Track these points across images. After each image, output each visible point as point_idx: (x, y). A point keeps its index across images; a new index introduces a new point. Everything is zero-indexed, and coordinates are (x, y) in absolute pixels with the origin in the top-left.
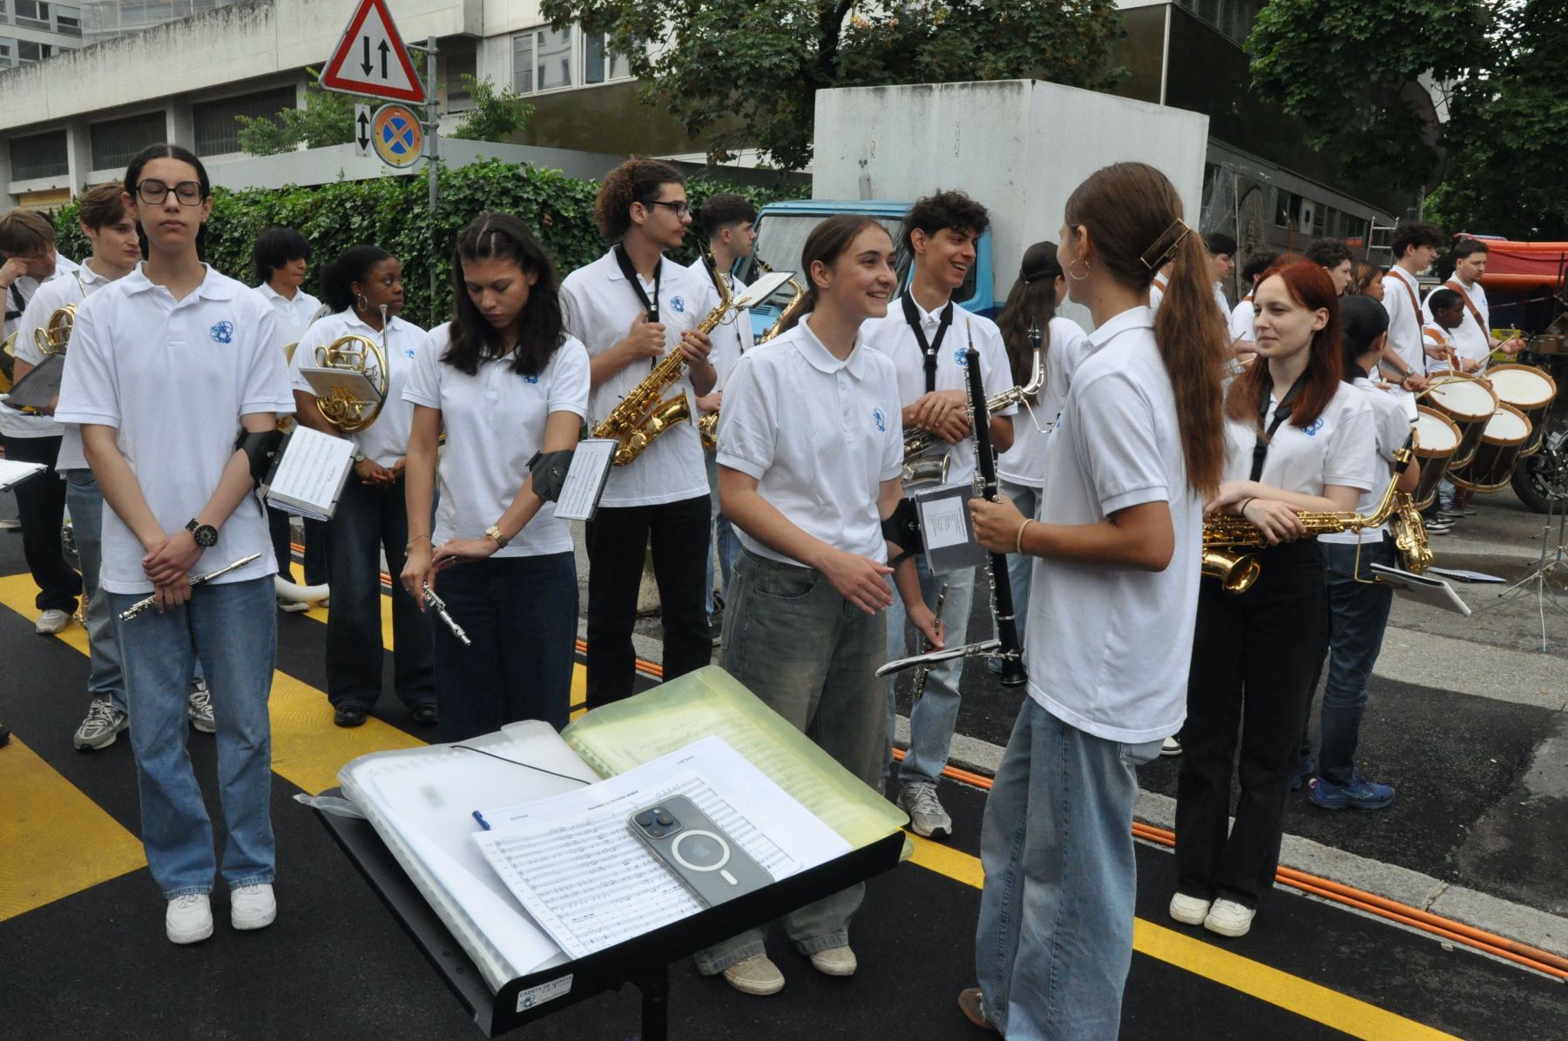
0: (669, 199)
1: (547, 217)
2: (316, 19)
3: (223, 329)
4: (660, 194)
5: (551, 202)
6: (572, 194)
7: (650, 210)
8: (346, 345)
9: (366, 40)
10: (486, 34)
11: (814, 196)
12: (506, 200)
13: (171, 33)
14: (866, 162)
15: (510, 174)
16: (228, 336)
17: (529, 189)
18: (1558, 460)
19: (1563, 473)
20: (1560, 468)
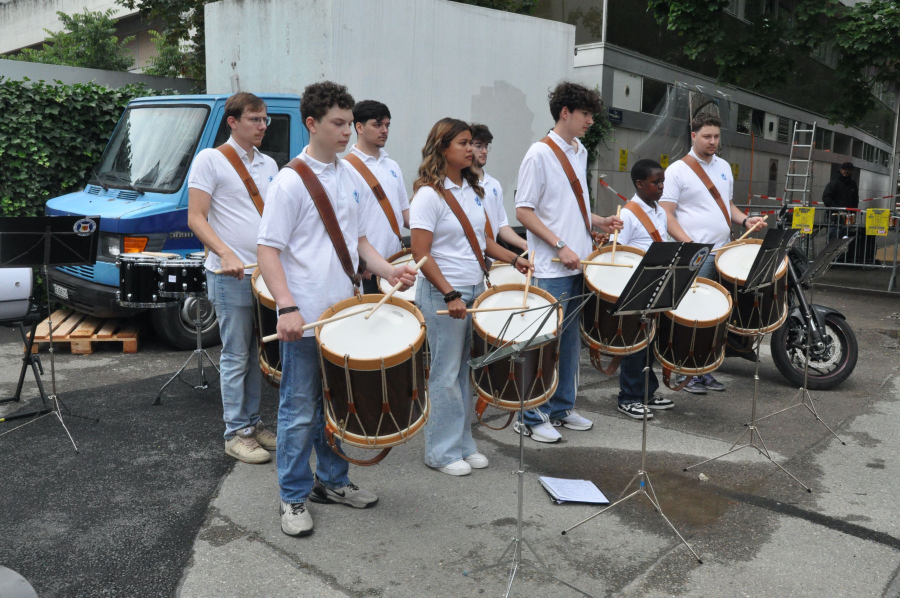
13: (7, 10)
14: (235, 64)
18: (817, 335)
19: (823, 348)
20: (819, 344)
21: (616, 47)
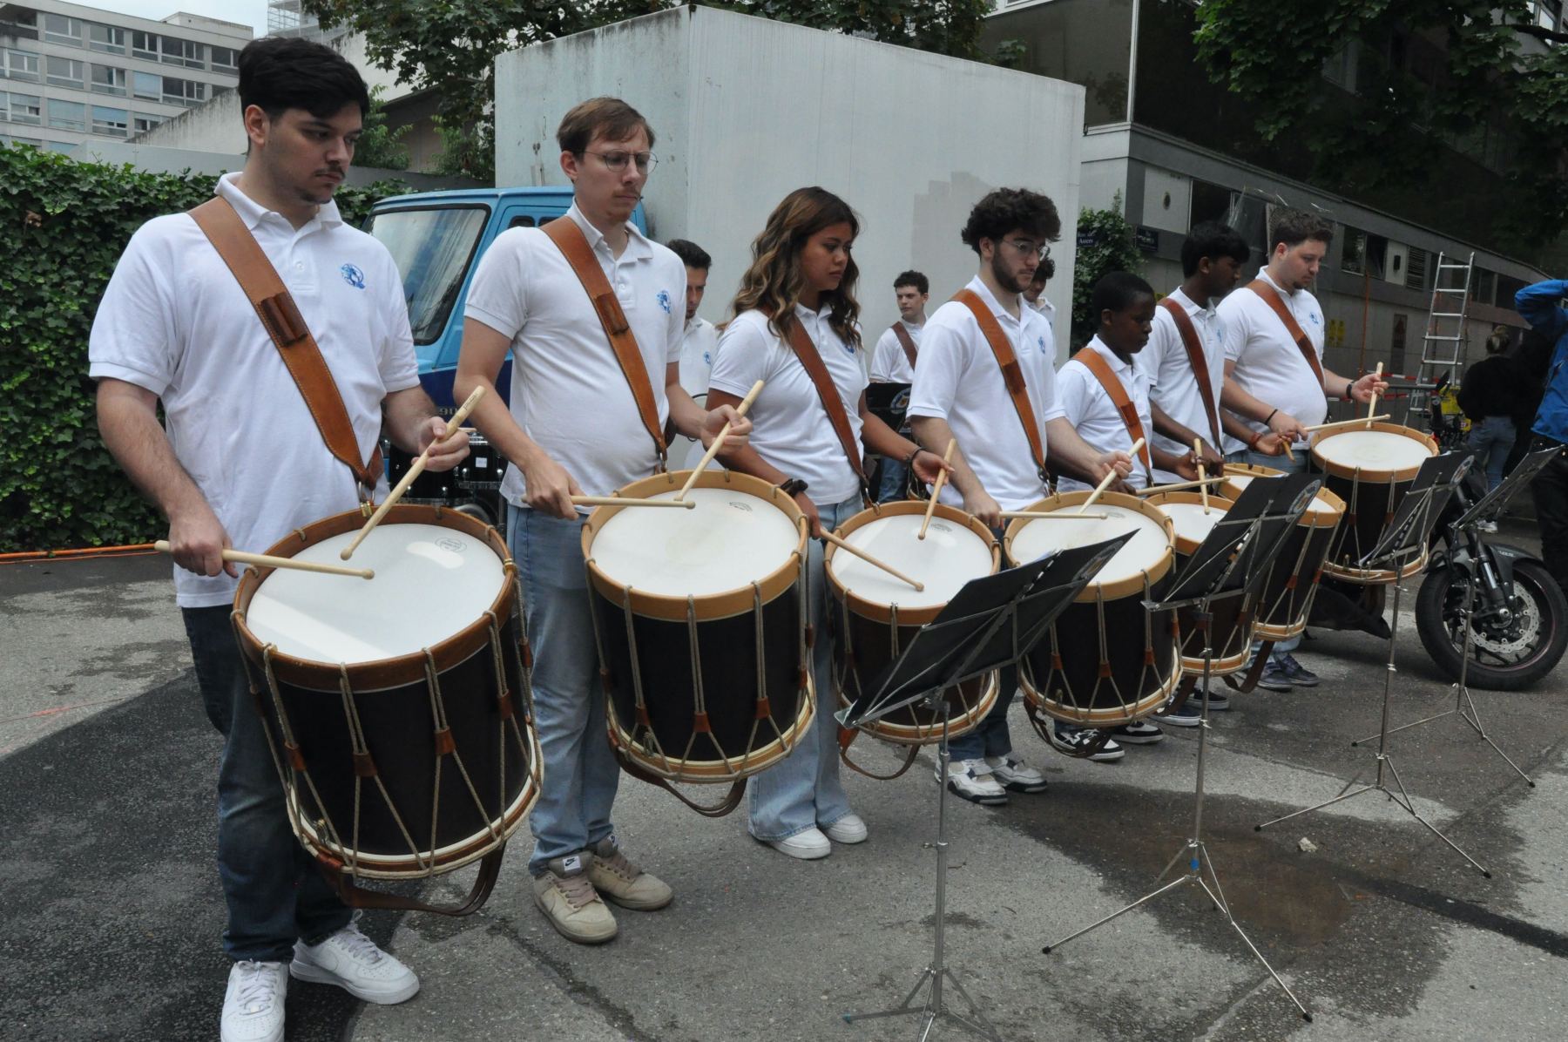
1: (32, 215)
5: (37, 194)
14: (538, 146)
18: (1500, 595)
19: (1508, 619)
20: (1502, 611)
21: (1150, 130)
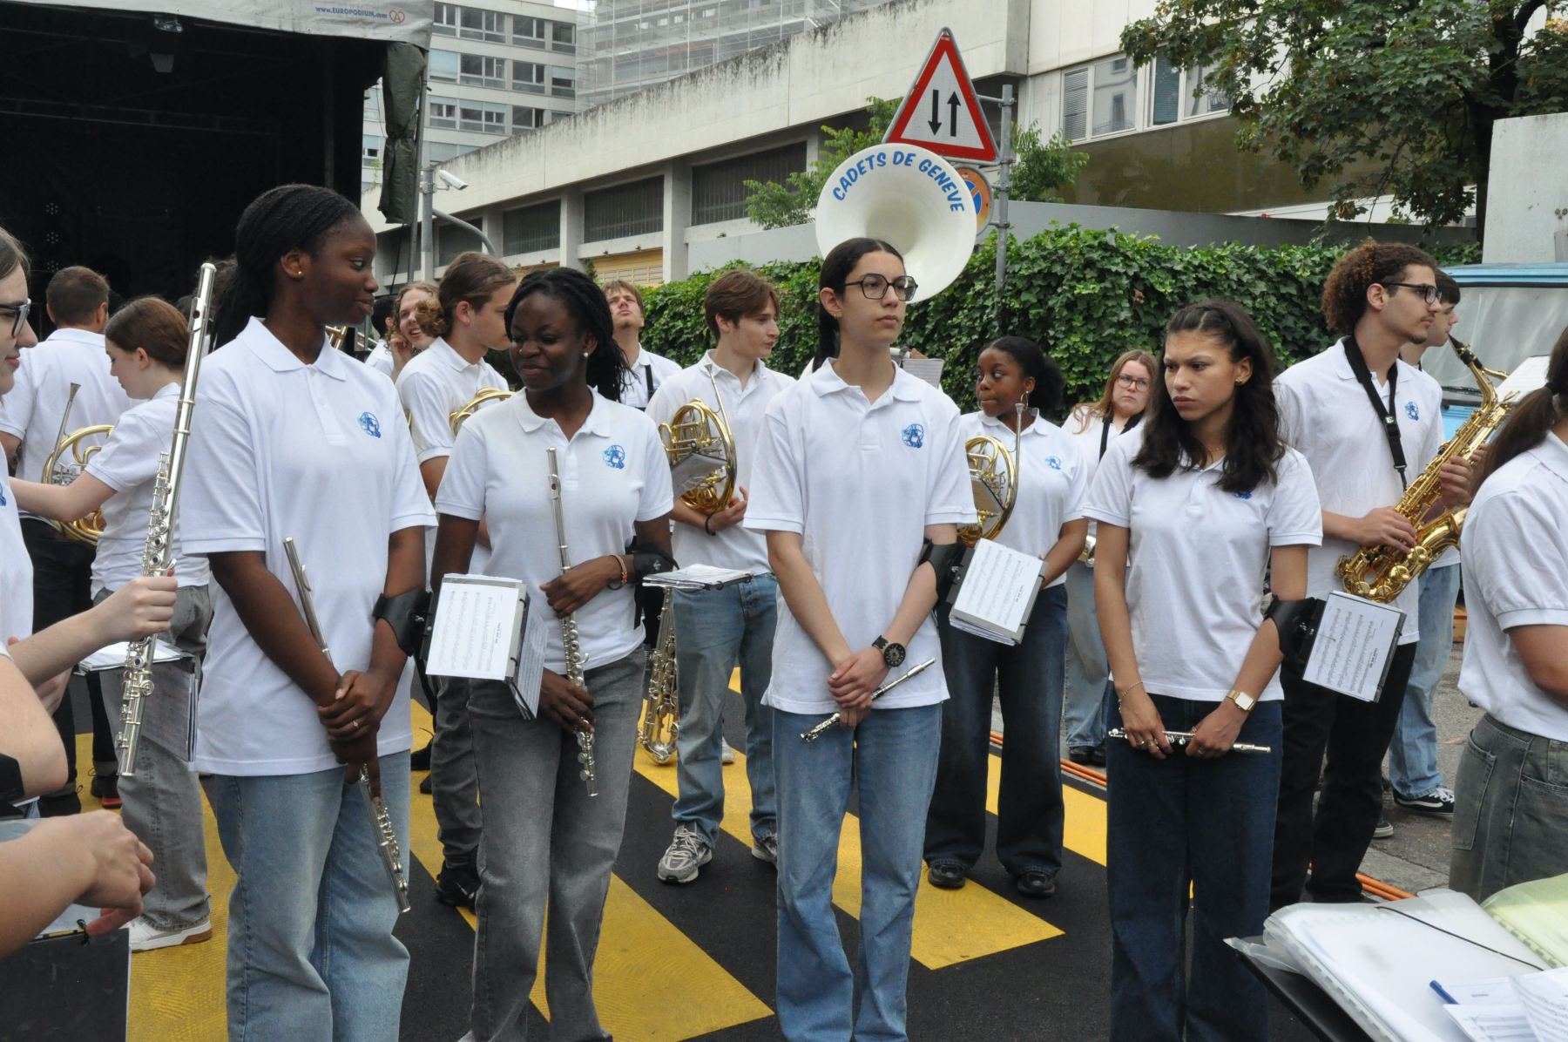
0: (1417, 281)
1: (1138, 293)
2: (834, 66)
3: (914, 432)
4: (1406, 276)
5: (1143, 275)
6: (1169, 265)
7: (1392, 293)
8: (979, 446)
9: (936, 93)
10: (1031, 72)
11: (1485, 259)
12: (1089, 274)
15: (1096, 243)
16: (919, 440)
17: (1118, 260)
